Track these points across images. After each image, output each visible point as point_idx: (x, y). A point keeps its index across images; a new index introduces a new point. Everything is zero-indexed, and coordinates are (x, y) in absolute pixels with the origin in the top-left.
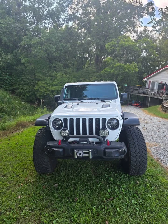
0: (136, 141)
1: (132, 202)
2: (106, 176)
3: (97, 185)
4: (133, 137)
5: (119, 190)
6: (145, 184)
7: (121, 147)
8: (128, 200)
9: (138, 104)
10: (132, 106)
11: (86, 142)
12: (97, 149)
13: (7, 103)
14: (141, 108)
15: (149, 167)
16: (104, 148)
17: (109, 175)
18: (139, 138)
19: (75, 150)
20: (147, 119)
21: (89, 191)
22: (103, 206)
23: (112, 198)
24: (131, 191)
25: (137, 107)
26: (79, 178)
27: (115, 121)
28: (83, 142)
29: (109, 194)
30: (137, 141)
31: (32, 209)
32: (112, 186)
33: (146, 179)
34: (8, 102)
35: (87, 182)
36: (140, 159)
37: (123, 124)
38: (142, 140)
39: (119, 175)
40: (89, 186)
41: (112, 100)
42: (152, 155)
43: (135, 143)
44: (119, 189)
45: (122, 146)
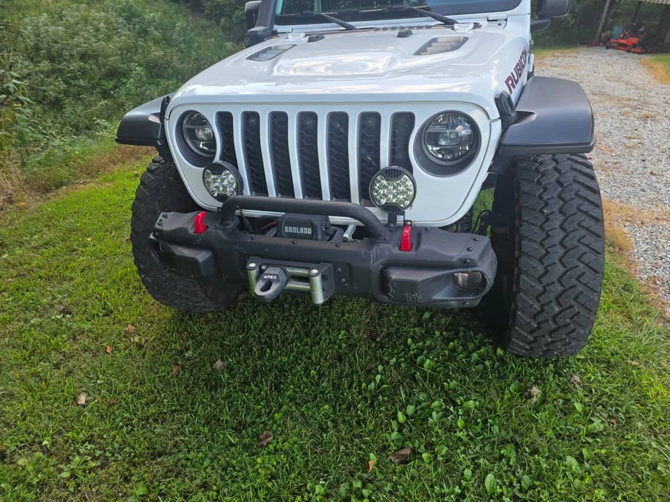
0: (557, 224)
1: (483, 481)
2: (409, 347)
3: (364, 385)
4: (546, 204)
5: (447, 416)
6: (567, 401)
7: (465, 264)
8: (468, 473)
9: (635, 40)
10: (607, 48)
11: (309, 231)
12: (349, 266)
13: (182, 46)
14: (642, 56)
15: (606, 322)
16: (380, 261)
17: (425, 343)
18: (574, 209)
19: (253, 265)
20: (656, 100)
21: (326, 407)
22: (358, 484)
23: (407, 451)
24: (496, 429)
25: (628, 51)
26: (306, 344)
27: (463, 131)
28: (294, 230)
29: (400, 431)
30: (562, 227)
31: (108, 454)
32: (422, 396)
33: (577, 378)
34: (185, 42)
35: (332, 366)
36: (560, 305)
37: (500, 145)
38: (588, 223)
39: (465, 347)
40: (334, 384)
41: (492, 15)
42: (630, 264)
43: (548, 236)
44: (446, 413)
45: (474, 255)
